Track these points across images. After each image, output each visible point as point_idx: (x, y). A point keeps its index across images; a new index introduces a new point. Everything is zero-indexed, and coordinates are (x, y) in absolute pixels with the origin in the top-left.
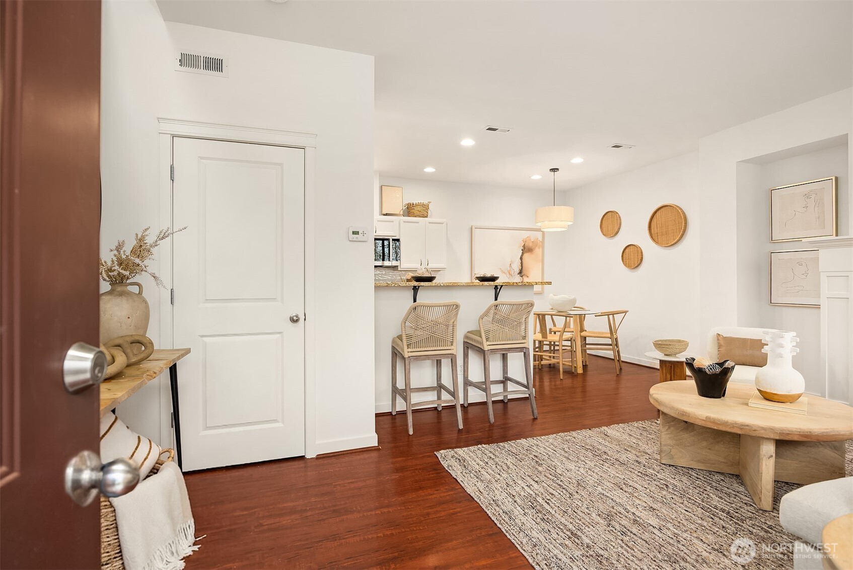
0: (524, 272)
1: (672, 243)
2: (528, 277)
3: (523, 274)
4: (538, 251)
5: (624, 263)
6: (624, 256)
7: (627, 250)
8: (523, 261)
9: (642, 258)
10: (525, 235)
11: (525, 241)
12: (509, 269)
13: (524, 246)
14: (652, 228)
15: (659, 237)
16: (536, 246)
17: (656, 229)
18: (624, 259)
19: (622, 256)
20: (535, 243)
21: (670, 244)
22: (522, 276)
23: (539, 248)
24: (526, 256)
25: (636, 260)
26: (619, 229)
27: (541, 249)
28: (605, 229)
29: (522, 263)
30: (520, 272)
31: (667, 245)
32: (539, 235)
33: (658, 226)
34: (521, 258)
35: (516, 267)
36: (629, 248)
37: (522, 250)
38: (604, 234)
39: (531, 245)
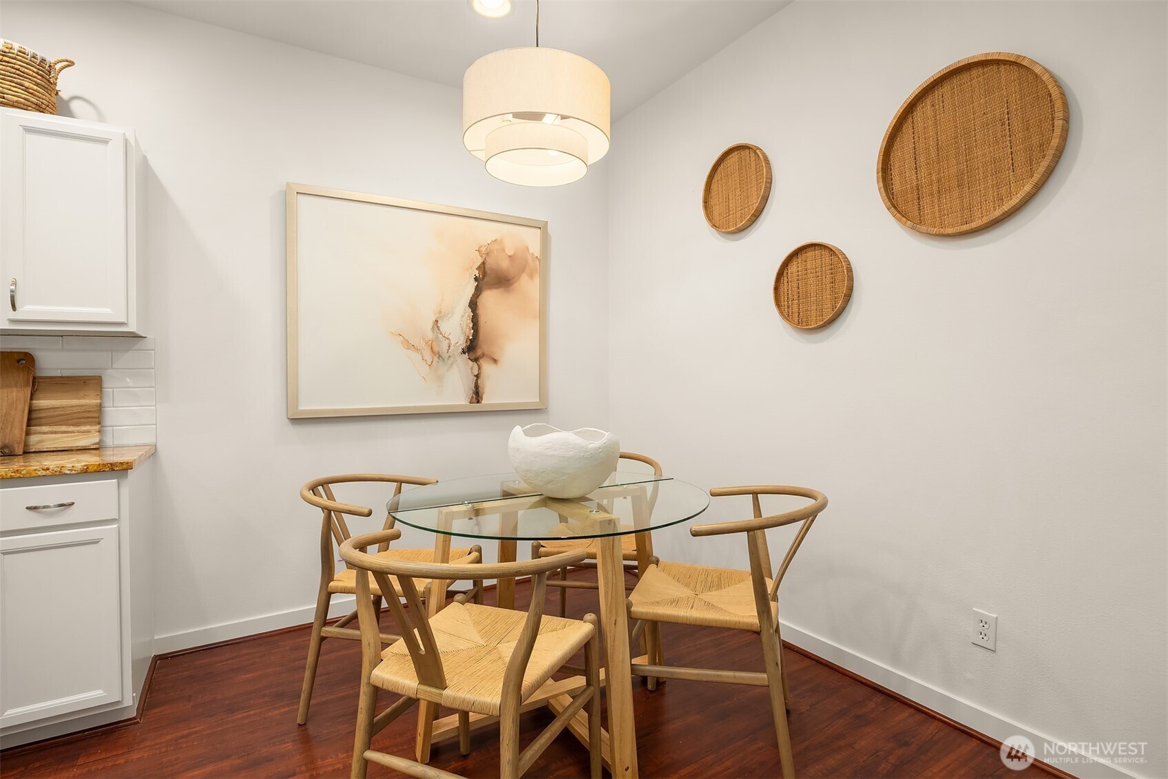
0: (483, 347)
1: (998, 213)
2: (495, 361)
3: (479, 352)
4: (528, 286)
5: (781, 313)
6: (784, 288)
7: (793, 268)
8: (481, 311)
9: (851, 289)
10: (487, 233)
11: (486, 253)
12: (430, 335)
13: (482, 267)
14: (895, 172)
15: (926, 200)
16: (523, 270)
17: (910, 175)
18: (783, 298)
19: (776, 289)
20: (521, 263)
21: (986, 220)
22: (476, 360)
23: (531, 276)
24: (490, 298)
25: (827, 295)
26: (765, 199)
27: (537, 280)
28: (717, 210)
29: (475, 320)
30: (472, 348)
31: (965, 228)
32: (531, 239)
33: (922, 159)
34: (473, 305)
35: (457, 329)
36: (801, 258)
37: (476, 279)
38: (714, 226)
39: (505, 264)
